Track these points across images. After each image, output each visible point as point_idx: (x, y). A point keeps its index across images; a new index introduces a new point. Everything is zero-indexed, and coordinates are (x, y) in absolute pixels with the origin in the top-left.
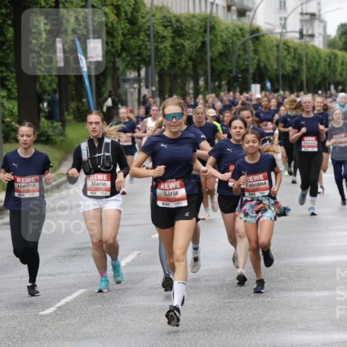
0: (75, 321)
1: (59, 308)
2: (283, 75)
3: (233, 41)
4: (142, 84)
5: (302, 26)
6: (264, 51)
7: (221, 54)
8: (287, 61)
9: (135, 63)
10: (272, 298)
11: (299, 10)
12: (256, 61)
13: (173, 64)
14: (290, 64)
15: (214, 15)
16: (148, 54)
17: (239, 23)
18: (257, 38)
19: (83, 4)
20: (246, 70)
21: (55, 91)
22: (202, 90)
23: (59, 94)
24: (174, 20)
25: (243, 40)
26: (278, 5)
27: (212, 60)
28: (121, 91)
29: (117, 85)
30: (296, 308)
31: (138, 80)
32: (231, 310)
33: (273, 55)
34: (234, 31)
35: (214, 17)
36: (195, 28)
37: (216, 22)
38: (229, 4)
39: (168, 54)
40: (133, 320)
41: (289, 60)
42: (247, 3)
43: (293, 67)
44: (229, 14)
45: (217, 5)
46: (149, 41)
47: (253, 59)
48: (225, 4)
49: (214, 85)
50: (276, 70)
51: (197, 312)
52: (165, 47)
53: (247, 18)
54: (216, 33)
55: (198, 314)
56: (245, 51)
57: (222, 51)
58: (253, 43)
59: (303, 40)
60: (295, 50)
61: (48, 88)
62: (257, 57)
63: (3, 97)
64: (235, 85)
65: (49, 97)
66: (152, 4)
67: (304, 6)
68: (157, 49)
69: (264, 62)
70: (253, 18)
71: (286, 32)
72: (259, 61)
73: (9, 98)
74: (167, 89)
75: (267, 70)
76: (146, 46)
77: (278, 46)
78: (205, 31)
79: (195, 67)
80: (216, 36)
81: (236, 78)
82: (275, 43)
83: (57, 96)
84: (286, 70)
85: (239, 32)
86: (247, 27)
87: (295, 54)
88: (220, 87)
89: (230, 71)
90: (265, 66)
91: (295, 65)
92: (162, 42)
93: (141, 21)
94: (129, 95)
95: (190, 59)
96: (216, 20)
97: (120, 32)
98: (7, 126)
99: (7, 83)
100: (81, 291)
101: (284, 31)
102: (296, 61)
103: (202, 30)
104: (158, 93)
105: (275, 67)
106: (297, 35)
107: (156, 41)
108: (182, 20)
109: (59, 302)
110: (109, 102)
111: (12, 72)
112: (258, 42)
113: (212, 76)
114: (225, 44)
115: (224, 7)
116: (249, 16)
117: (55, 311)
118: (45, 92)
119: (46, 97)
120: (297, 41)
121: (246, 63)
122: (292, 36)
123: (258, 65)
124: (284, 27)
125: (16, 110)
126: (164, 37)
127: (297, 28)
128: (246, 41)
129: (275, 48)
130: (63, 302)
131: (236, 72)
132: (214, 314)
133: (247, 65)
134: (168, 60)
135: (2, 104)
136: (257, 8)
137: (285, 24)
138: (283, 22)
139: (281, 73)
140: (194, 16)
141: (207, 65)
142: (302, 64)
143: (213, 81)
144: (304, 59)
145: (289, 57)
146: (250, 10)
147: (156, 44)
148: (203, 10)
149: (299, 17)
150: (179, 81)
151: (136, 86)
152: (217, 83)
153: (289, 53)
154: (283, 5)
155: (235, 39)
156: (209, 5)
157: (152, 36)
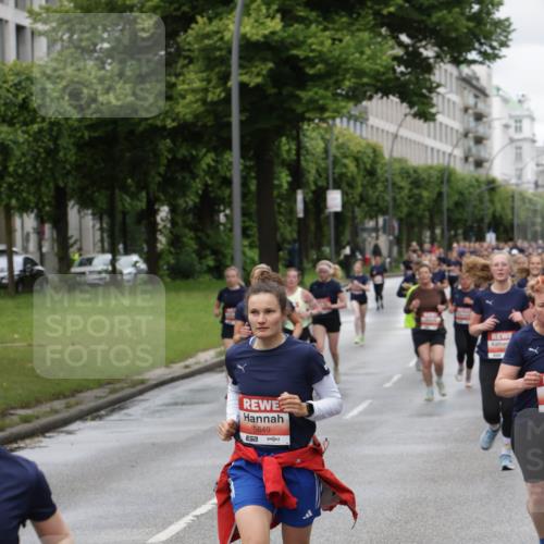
3: (470, 193)
4: (380, 233)
5: (538, 177)
6: (500, 201)
7: (458, 205)
9: (373, 214)
11: (535, 161)
12: (490, 211)
13: (410, 214)
14: (525, 214)
16: (386, 204)
17: (476, 174)
18: (493, 189)
19: (324, 156)
20: (482, 220)
21: (295, 241)
22: (439, 238)
24: (411, 172)
25: (478, 191)
26: (513, 156)
27: (448, 210)
28: (359, 240)
29: (355, 233)
31: (376, 229)
33: (508, 205)
34: (471, 181)
36: (432, 180)
38: (466, 155)
39: (403, 204)
42: (483, 155)
44: (467, 165)
45: (455, 157)
47: (489, 209)
49: (450, 234)
52: (402, 198)
56: (481, 201)
61: (289, 237)
63: (246, 246)
64: (471, 234)
66: (391, 156)
68: (394, 199)
70: (490, 168)
71: (523, 183)
72: (494, 212)
73: (251, 246)
74: (405, 237)
76: (383, 197)
78: (442, 182)
79: (431, 217)
80: (451, 188)
81: (471, 227)
83: (297, 245)
85: (476, 184)
86: (483, 178)
89: (466, 221)
90: (501, 217)
92: (399, 192)
93: (379, 171)
94: (367, 243)
95: (428, 209)
97: (359, 183)
99: (250, 232)
101: (520, 181)
103: (439, 181)
104: (395, 241)
106: (532, 186)
107: (393, 192)
108: (420, 171)
110: (347, 251)
111: (254, 222)
112: (494, 193)
113: (448, 225)
114: (461, 194)
115: (461, 158)
116: (485, 167)
118: (284, 240)
120: (533, 192)
121: (482, 213)
122: (529, 190)
123: (494, 216)
124: (519, 177)
125: (256, 258)
126: (401, 188)
128: (482, 192)
129: (510, 199)
134: (405, 210)
135: (244, 253)
136: (494, 159)
137: (521, 174)
138: (519, 172)
140: (431, 168)
143: (449, 230)
146: (487, 161)
147: (393, 195)
148: (441, 160)
149: (535, 168)
150: (416, 230)
151: (374, 235)
152: (453, 233)
153: (524, 203)
154: (519, 157)
155: (471, 190)
156: (447, 156)
157: (390, 187)
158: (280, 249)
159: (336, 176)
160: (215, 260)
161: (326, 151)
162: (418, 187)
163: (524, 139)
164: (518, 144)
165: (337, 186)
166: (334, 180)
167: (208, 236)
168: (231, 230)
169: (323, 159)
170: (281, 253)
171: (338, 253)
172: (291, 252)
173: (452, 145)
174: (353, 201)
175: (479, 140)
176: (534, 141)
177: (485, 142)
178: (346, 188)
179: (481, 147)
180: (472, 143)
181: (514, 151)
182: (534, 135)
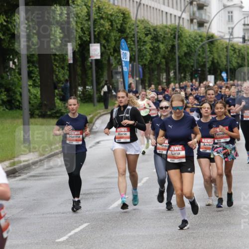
0: (81, 246)
1: (70, 237)
2: (231, 69)
3: (195, 45)
5: (245, 33)
6: (217, 52)
7: (186, 54)
8: (233, 58)
10: (223, 230)
11: (242, 22)
12: (211, 59)
13: (151, 61)
14: (236, 60)
15: (180, 26)
16: (134, 54)
17: (198, 31)
18: (212, 42)
19: (87, 18)
20: (204, 65)
21: (67, 81)
22: (172, 80)
23: (70, 83)
24: (152, 30)
25: (201, 43)
26: (227, 19)
27: (179, 58)
28: (114, 80)
29: (111, 76)
30: (241, 237)
32: (194, 238)
33: (223, 54)
34: (195, 37)
35: (181, 28)
36: (167, 36)
37: (182, 31)
38: (192, 17)
39: (148, 54)
40: (123, 246)
41: (235, 58)
42: (204, 17)
43: (238, 63)
44: (192, 25)
45: (183, 19)
46: (134, 45)
47: (209, 57)
48: (189, 18)
49: (181, 76)
50: (226, 65)
51: (169, 240)
52: (146, 49)
53: (205, 27)
54: (182, 39)
55: (170, 241)
56: (204, 52)
57: (186, 51)
58: (209, 46)
59: (245, 44)
60: (240, 51)
61: (62, 79)
62: (212, 56)
63: (30, 85)
64: (196, 76)
65: (63, 85)
66: (136, 19)
67: (246, 18)
68: (140, 51)
69: (217, 59)
70: (209, 28)
71: (233, 38)
72: (213, 58)
73: (34, 86)
74: (147, 79)
75: (220, 66)
77: (227, 48)
78: (175, 37)
79: (167, 64)
80: (182, 41)
81: (196, 71)
82: (225, 46)
83: (69, 84)
84: (233, 65)
85: (199, 38)
86: (205, 34)
87: (239, 54)
88: (185, 77)
89: (193, 66)
90: (218, 62)
91: (239, 61)
92: (143, 45)
93: (128, 31)
94: (120, 83)
95: (164, 57)
96: (182, 29)
97: (113, 38)
98: (32, 106)
99: (33, 75)
100: (86, 225)
101: (231, 37)
102: (240, 59)
103: (172, 37)
104: (140, 81)
105: (225, 63)
106: (241, 40)
107: (139, 45)
108: (158, 29)
109: (70, 232)
110: (105, 89)
111: (36, 67)
112: (212, 45)
113: (179, 70)
114: (189, 46)
115: (188, 20)
116: (206, 26)
117: (67, 240)
118: (60, 81)
119: (61, 85)
120: (241, 44)
121: (204, 60)
122: (237, 41)
123: (213, 62)
124: (231, 34)
125: (39, 95)
126: (144, 42)
127: (241, 35)
128: (204, 45)
129: (225, 50)
130: (73, 233)
131: (197, 67)
132: (182, 241)
133: (205, 62)
135: (29, 90)
136: (212, 20)
137: (232, 32)
138: (231, 30)
139: (229, 67)
140: (166, 27)
141: (175, 62)
142: (244, 61)
143: (180, 73)
144: (246, 57)
145: (235, 56)
146: (207, 23)
147: (139, 47)
148: (173, 22)
149: (242, 27)
150: (156, 73)
152: (182, 75)
153: (235, 53)
154: (231, 19)
155: (196, 43)
156: (177, 19)
157: (136, 42)
158: (56, 88)
159: (96, 33)
160: (8, 96)
161: (89, 14)
162: (157, 41)
163: (234, 5)
164: (230, 9)
165: (97, 41)
166: (95, 36)
167: (2, 78)
168: (20, 74)
169: (86, 20)
170: (56, 91)
171: (99, 90)
172: (64, 89)
173: (181, 10)
174: (109, 52)
175: (201, 7)
176: (241, 7)
177: (205, 8)
178: (104, 42)
179: (202, 12)
180: (195, 9)
181: (227, 14)
182: (242, 2)
